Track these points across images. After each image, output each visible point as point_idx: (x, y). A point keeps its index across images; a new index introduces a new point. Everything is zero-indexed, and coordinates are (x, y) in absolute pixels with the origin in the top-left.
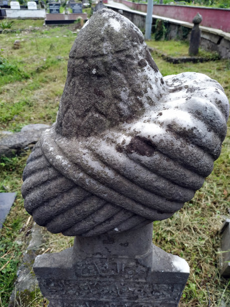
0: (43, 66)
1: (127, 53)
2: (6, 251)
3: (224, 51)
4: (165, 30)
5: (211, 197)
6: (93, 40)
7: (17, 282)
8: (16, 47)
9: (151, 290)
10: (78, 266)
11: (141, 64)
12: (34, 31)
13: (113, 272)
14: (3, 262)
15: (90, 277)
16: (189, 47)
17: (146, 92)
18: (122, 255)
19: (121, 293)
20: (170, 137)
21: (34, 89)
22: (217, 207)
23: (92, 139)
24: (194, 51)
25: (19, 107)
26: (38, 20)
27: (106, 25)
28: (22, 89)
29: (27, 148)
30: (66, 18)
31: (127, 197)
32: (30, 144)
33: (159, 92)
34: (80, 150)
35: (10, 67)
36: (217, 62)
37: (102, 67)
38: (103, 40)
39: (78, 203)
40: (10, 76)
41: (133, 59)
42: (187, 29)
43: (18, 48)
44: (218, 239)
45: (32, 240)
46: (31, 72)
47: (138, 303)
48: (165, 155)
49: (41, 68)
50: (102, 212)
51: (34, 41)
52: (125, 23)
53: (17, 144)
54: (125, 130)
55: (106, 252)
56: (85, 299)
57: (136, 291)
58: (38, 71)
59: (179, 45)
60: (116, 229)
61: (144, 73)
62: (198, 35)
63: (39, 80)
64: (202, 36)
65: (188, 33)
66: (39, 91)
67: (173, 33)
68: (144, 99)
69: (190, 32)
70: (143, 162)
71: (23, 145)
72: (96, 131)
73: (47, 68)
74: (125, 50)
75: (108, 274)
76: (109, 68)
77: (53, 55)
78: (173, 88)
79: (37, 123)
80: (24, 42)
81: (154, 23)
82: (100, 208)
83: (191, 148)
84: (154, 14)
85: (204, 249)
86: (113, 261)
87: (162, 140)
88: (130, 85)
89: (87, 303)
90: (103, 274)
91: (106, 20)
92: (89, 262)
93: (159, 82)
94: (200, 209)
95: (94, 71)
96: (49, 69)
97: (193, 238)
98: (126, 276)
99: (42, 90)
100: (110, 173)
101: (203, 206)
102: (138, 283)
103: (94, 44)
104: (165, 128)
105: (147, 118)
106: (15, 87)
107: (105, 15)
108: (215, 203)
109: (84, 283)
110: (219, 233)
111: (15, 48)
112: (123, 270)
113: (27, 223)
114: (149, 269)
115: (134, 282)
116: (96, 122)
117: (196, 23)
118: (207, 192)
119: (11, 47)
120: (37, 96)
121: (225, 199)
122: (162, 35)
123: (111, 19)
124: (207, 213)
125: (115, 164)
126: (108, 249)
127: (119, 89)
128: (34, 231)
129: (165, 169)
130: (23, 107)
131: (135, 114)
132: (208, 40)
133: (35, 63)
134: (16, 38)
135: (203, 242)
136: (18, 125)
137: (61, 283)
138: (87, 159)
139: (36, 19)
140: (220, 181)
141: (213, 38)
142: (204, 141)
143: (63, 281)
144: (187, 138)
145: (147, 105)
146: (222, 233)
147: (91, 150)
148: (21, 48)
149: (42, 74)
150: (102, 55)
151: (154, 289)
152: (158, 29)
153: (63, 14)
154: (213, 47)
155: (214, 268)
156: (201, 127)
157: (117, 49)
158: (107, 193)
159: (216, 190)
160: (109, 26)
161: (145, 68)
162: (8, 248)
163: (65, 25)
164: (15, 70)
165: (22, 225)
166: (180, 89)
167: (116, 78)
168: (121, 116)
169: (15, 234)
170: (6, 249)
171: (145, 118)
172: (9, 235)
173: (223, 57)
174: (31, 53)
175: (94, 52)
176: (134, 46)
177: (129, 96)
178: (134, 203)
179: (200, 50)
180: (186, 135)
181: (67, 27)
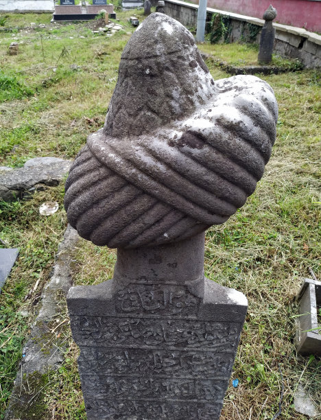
0: (52, 78)
1: (179, 54)
2: (7, 324)
3: (308, 58)
4: (224, 28)
5: (286, 253)
6: (147, 42)
7: (24, 362)
8: (13, 51)
9: (203, 331)
10: (119, 296)
11: (192, 65)
12: (38, 29)
13: (159, 305)
14: (4, 338)
15: (132, 312)
16: (259, 52)
17: (197, 91)
18: (169, 280)
19: (168, 336)
20: (218, 130)
21: (41, 110)
22: (294, 266)
23: (144, 137)
24: (266, 58)
25: (20, 135)
26: (42, 15)
27: (159, 28)
28: (23, 111)
29: (33, 189)
30: (84, 12)
31: (178, 193)
32: (37, 184)
33: (209, 92)
34: (132, 146)
35: (6, 79)
36: (299, 73)
37: (155, 67)
38: (156, 42)
39: (129, 203)
40: (6, 91)
41: (184, 60)
42: (255, 28)
43: (15, 54)
44: (295, 307)
45: (42, 309)
46: (35, 87)
47: (187, 351)
48: (214, 147)
49: (50, 82)
50: (152, 213)
51: (38, 44)
52: (177, 26)
53: (19, 184)
54: (176, 127)
55: (152, 275)
56: (124, 346)
57: (185, 333)
58: (45, 85)
59: (244, 50)
60: (166, 235)
61: (195, 73)
62: (271, 36)
63: (47, 98)
64: (276, 36)
65: (258, 33)
66: (48, 112)
67: (237, 33)
68: (194, 98)
69: (260, 32)
70: (193, 155)
71: (28, 185)
72: (147, 129)
73: (58, 81)
74: (177, 51)
75: (153, 307)
76: (162, 68)
77: (66, 64)
78: (223, 89)
79: (46, 156)
80: (23, 45)
81: (208, 19)
82: (151, 208)
83: (238, 141)
84: (208, 6)
85: (275, 319)
86: (159, 288)
87: (211, 133)
88: (182, 84)
89: (126, 353)
90: (148, 308)
91: (159, 23)
92: (132, 291)
93: (210, 82)
94: (271, 268)
95: (148, 72)
96: (61, 82)
97: (261, 306)
98: (174, 311)
99: (52, 111)
100: (162, 168)
101: (275, 265)
102: (188, 321)
103: (148, 46)
104: (214, 122)
105: (197, 115)
106: (13, 107)
107: (158, 19)
108: (291, 261)
109: (124, 321)
110: (297, 299)
111: (11, 54)
112: (171, 302)
113: (35, 288)
114: (200, 299)
115: (183, 320)
116: (148, 120)
117: (269, 19)
118: (281, 247)
119: (4, 51)
120: (45, 118)
121: (305, 256)
122: (220, 35)
123: (164, 24)
124: (280, 273)
125: (167, 158)
126: (154, 272)
127: (171, 88)
128: (44, 296)
129: (214, 162)
130: (26, 135)
131: (186, 112)
132: (286, 43)
133: (41, 75)
134: (12, 40)
135: (275, 311)
136: (19, 159)
137: (98, 322)
138: (140, 154)
139: (40, 13)
140: (299, 233)
141: (293, 40)
142: (250, 134)
143: (100, 319)
144: (234, 131)
145: (197, 104)
146: (299, 299)
147: (144, 146)
148: (21, 53)
149: (50, 90)
150: (156, 56)
151: (207, 330)
152: (215, 28)
153: (79, 6)
154: (293, 53)
155: (288, 345)
156: (247, 122)
157: (170, 51)
158: (158, 189)
159: (292, 243)
160: (162, 29)
161: (196, 69)
162: (9, 320)
163: (81, 21)
164: (12, 84)
165: (28, 291)
166: (230, 89)
167: (168, 77)
168: (173, 113)
169: (18, 302)
170: (6, 322)
171: (195, 116)
172: (11, 303)
173: (307, 67)
174: (34, 60)
175: (148, 53)
176: (185, 48)
177: (181, 95)
178: (185, 201)
179: (274, 57)
180: (233, 128)
181: (85, 23)
